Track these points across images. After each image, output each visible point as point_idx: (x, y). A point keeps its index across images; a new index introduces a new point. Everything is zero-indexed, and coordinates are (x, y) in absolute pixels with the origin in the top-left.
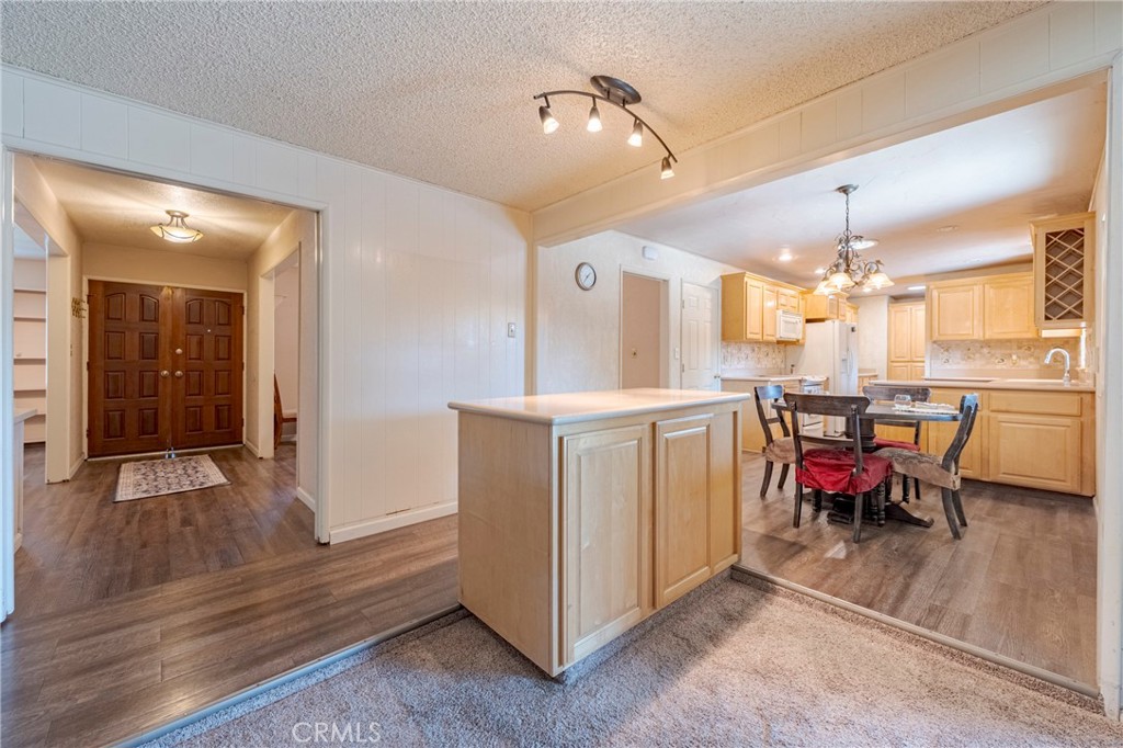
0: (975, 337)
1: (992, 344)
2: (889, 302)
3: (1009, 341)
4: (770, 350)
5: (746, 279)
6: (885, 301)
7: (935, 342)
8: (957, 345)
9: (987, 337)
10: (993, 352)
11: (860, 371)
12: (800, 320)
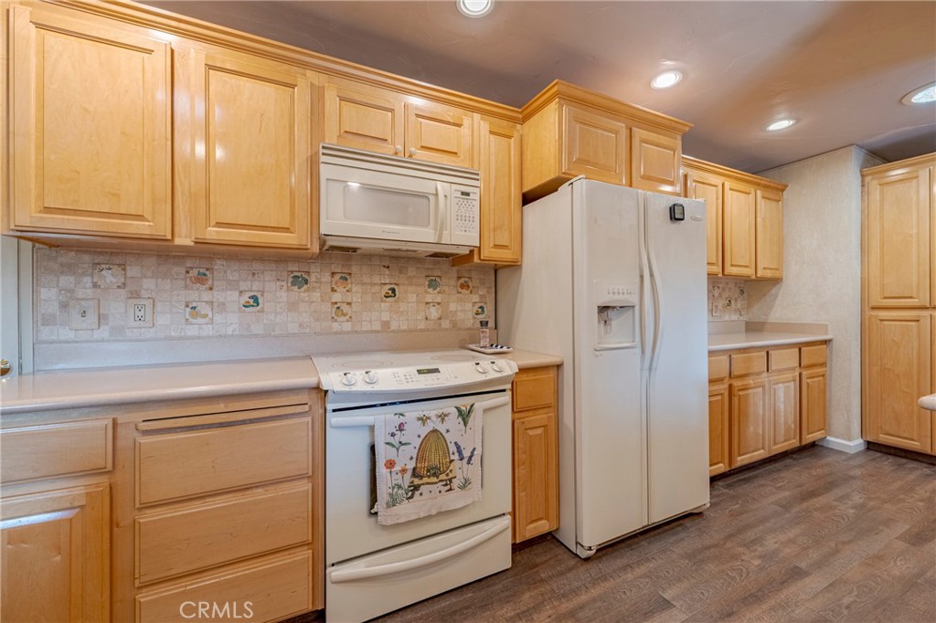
2: (866, 165)
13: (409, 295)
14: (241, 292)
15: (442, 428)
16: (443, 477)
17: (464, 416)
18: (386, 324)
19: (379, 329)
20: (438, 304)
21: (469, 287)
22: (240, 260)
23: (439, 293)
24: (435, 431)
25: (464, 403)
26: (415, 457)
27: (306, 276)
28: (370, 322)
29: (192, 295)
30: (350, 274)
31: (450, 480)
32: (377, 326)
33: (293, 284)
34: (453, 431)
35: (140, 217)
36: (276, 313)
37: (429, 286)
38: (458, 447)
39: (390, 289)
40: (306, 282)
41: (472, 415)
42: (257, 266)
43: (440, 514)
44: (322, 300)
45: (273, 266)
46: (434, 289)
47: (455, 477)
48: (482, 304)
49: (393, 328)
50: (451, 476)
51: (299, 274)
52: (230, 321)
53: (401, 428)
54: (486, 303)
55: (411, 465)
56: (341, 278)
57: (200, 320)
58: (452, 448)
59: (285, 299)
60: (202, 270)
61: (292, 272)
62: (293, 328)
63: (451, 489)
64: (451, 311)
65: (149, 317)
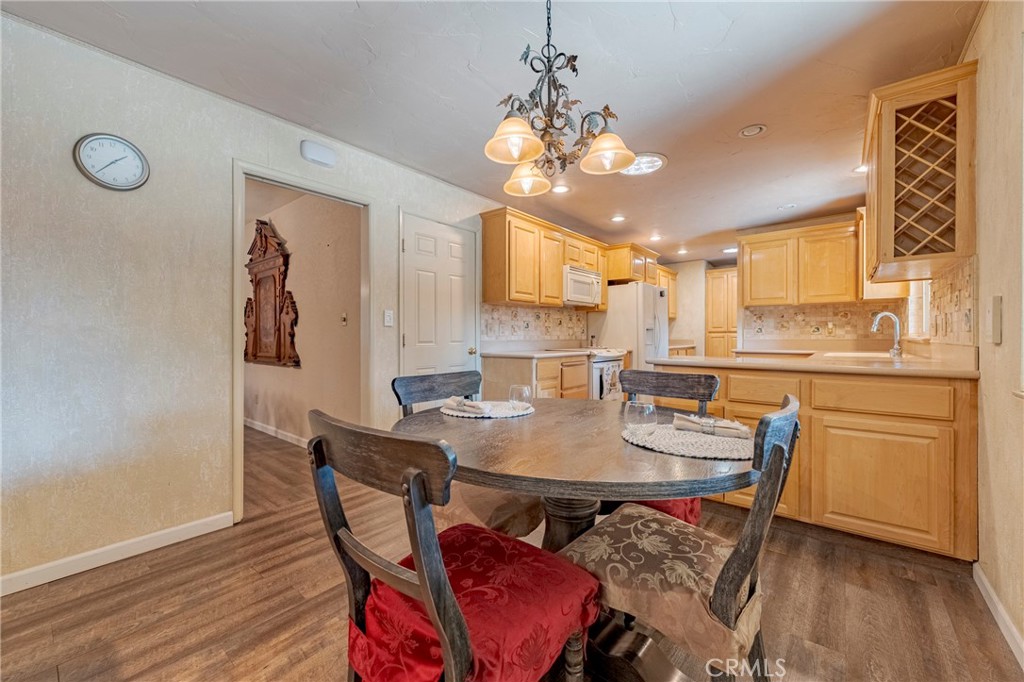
0: (789, 301)
1: (807, 311)
2: (707, 268)
3: (824, 306)
4: (565, 317)
5: (508, 218)
6: (703, 265)
7: (747, 308)
8: (771, 311)
9: (802, 301)
10: (807, 319)
11: (671, 342)
12: (601, 280)
13: (565, 324)
14: (524, 321)
20: (572, 327)
28: (554, 335)
29: (513, 323)
30: (550, 315)
33: (536, 319)
39: (560, 321)
42: (530, 311)
44: (542, 325)
59: (534, 325)
64: (575, 331)
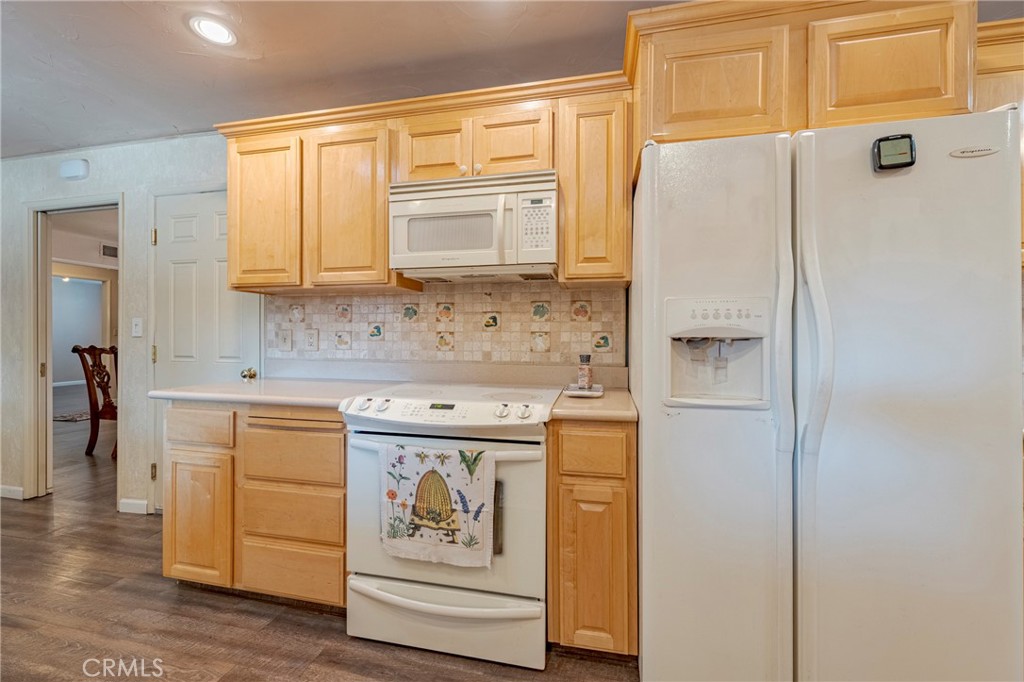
13: (513, 324)
14: (369, 323)
15: (442, 471)
16: (443, 524)
17: (471, 463)
18: (487, 355)
19: (481, 359)
20: (546, 333)
21: (586, 312)
22: (368, 296)
23: (546, 320)
24: (433, 472)
25: (470, 448)
26: (414, 493)
27: (415, 308)
28: (472, 352)
29: (340, 326)
30: (453, 304)
31: (453, 531)
32: (478, 357)
33: (406, 315)
34: (455, 476)
35: (283, 270)
36: (394, 342)
37: (535, 313)
38: (462, 498)
39: (491, 318)
40: (415, 313)
41: (480, 464)
42: (380, 300)
43: (441, 565)
44: (429, 330)
45: (391, 300)
46: (542, 316)
47: (459, 530)
48: (605, 334)
49: (494, 359)
50: (453, 526)
51: (410, 306)
52: (362, 348)
53: (400, 460)
54: (612, 333)
55: (411, 502)
56: (445, 307)
57: (344, 347)
58: (455, 496)
59: (399, 329)
60: (345, 307)
61: (405, 304)
62: (406, 355)
63: (453, 542)
64: (563, 343)
65: (315, 343)
